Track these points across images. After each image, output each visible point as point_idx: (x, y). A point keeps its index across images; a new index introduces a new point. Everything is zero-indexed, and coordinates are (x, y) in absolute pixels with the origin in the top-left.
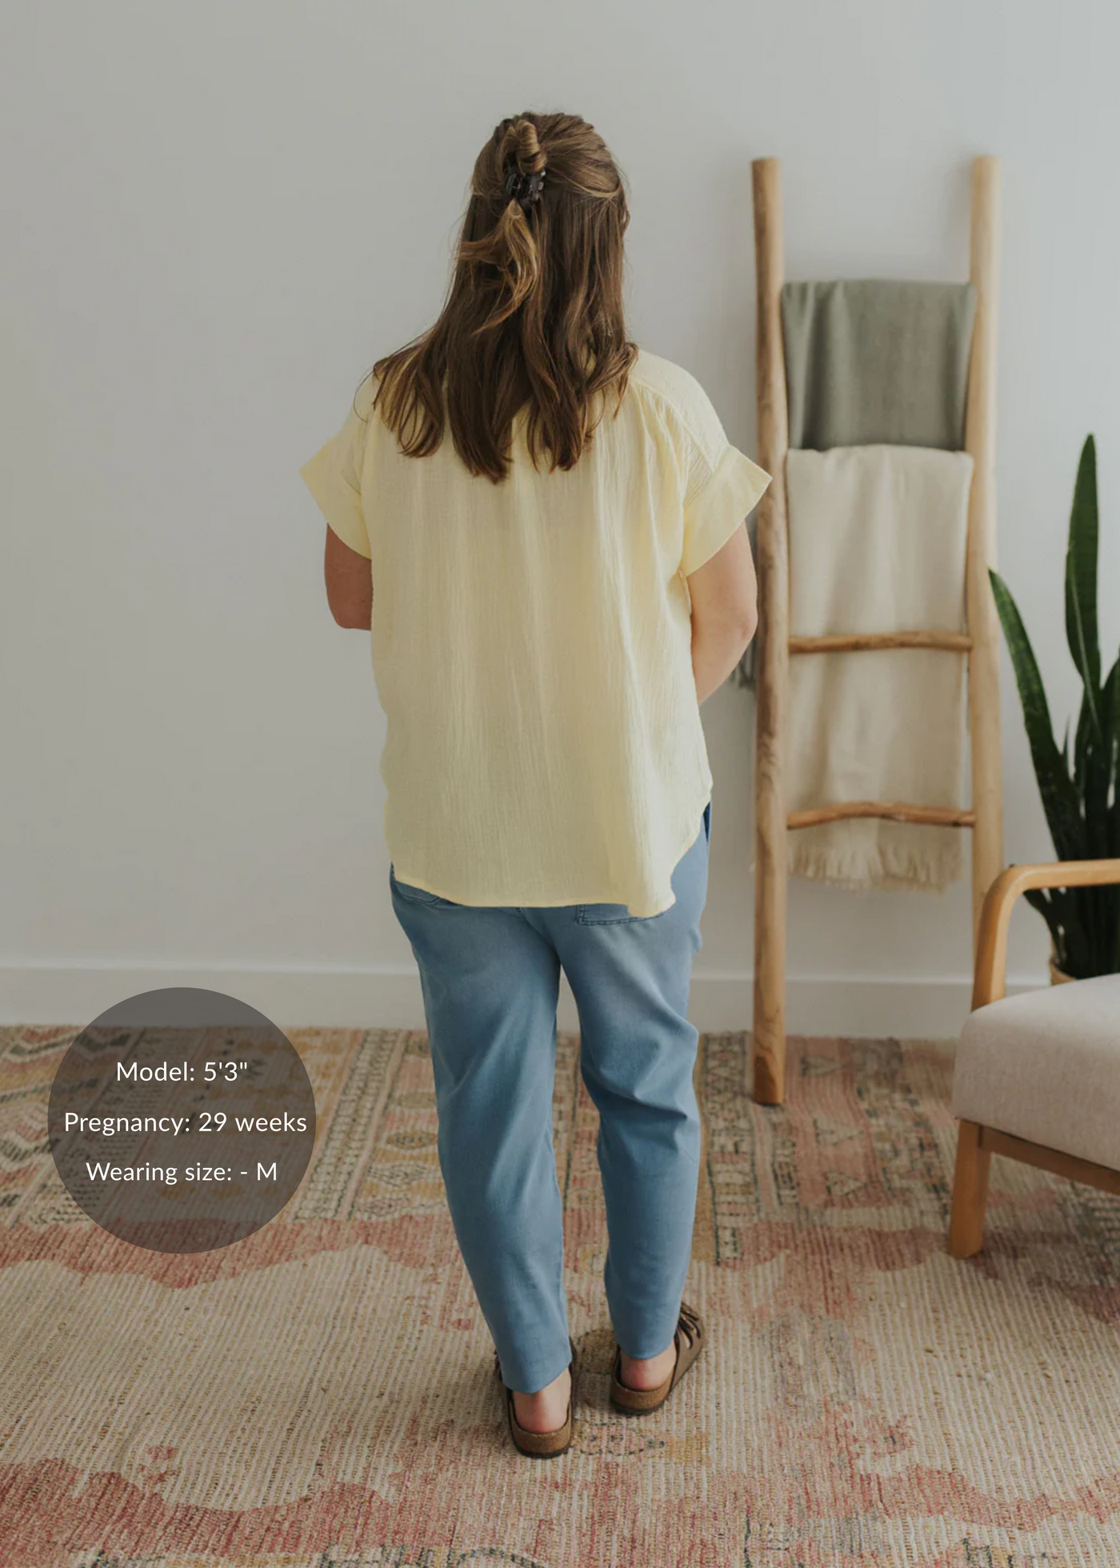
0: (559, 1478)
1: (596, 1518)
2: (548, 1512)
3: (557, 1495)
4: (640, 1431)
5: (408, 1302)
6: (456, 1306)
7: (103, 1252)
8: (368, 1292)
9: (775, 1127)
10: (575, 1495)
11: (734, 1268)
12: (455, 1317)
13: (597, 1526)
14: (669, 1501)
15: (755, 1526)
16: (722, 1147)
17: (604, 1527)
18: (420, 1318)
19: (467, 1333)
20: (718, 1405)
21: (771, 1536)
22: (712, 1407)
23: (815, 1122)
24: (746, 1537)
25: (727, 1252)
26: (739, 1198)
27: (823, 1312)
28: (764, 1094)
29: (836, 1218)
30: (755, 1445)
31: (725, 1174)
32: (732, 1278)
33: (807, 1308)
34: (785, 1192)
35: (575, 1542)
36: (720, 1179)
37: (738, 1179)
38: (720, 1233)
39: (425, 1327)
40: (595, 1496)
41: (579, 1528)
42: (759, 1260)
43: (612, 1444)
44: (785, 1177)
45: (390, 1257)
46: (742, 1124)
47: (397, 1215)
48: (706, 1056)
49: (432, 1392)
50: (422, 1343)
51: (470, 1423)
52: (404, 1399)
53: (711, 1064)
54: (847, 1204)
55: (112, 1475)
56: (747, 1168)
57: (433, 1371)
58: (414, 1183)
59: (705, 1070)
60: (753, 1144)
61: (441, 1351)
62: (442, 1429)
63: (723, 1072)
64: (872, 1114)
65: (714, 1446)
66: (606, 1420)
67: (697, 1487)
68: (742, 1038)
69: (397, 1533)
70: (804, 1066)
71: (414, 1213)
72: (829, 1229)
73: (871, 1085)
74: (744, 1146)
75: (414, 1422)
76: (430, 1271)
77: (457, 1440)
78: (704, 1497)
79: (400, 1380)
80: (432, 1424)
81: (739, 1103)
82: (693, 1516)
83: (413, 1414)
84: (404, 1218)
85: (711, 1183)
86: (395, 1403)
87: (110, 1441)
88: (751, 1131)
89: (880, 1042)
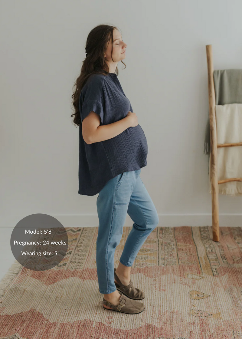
0: (192, 322)
1: (202, 331)
2: (191, 330)
3: (192, 326)
4: (206, 312)
5: (151, 285)
6: (161, 286)
7: (86, 275)
8: (143, 283)
9: (219, 246)
10: (196, 326)
11: (217, 277)
12: (162, 288)
13: (202, 333)
14: (216, 327)
15: (235, 332)
16: (209, 252)
17: (204, 333)
18: (155, 289)
19: (165, 292)
20: (221, 306)
21: (239, 334)
22: (220, 307)
23: (227, 245)
24: (234, 335)
25: (215, 273)
26: (215, 262)
27: (238, 286)
28: (215, 239)
29: (236, 265)
30: (231, 314)
31: (211, 257)
32: (217, 279)
33: (235, 285)
34: (224, 260)
35: (199, 336)
36: (210, 258)
37: (214, 258)
38: (213, 269)
39: (156, 291)
40: (200, 326)
41: (199, 333)
42: (222, 275)
43: (201, 315)
44: (224, 257)
45: (145, 276)
46: (212, 246)
47: (144, 267)
48: (200, 231)
49: (161, 304)
50: (157, 294)
51: (171, 311)
52: (156, 306)
53: (202, 233)
54: (238, 263)
55: (100, 322)
56: (215, 255)
57: (160, 300)
58: (147, 260)
59: (201, 235)
60: (215, 250)
61: (161, 296)
62: (166, 312)
63: (205, 235)
64: (238, 243)
65: (222, 315)
66: (199, 310)
67: (221, 324)
68: (207, 227)
69: (161, 335)
70: (222, 233)
71: (148, 266)
72: (235, 268)
73: (237, 237)
74: (213, 251)
75: (160, 311)
76: (154, 278)
77: (169, 315)
78: (223, 326)
79: (154, 302)
80: (164, 311)
81: (210, 241)
82: (222, 330)
83: (159, 309)
84: (146, 267)
85: (208, 259)
86: (154, 307)
87: (98, 315)
88: (214, 247)
89: (236, 228)
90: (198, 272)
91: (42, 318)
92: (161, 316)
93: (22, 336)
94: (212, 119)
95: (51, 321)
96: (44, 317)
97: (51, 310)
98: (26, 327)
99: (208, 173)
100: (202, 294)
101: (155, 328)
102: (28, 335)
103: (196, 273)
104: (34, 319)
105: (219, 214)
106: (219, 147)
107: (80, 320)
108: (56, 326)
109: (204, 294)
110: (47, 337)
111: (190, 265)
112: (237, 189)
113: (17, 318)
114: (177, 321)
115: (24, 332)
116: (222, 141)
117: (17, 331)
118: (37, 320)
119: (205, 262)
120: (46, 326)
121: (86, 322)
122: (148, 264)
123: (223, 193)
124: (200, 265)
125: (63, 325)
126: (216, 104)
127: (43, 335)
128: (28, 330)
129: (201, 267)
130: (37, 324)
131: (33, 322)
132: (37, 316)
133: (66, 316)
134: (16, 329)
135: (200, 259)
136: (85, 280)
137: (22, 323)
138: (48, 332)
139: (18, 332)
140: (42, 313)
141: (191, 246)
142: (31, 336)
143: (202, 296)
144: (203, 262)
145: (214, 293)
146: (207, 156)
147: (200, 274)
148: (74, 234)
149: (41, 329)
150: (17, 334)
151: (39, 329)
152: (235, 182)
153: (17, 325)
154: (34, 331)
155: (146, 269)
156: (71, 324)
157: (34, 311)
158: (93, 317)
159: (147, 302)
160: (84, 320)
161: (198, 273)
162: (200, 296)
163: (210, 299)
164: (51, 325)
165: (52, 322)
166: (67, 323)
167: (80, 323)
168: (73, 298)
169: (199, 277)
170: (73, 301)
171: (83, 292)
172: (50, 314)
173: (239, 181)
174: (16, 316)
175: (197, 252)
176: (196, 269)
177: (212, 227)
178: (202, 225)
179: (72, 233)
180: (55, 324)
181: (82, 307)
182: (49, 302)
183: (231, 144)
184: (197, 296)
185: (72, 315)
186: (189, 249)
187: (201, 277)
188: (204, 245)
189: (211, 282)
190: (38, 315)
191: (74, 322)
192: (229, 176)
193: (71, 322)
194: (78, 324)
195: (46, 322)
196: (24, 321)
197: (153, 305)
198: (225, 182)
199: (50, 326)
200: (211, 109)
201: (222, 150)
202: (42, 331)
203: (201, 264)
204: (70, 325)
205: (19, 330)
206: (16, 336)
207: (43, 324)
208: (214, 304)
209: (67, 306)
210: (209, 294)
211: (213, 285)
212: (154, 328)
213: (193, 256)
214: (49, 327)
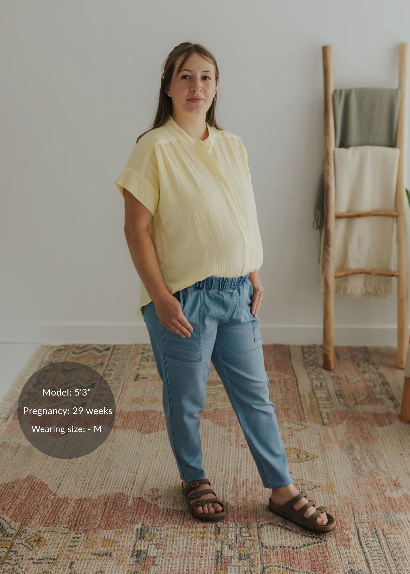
4: (311, 482)
5: (223, 438)
6: (240, 440)
7: (119, 422)
8: (210, 435)
9: (332, 377)
11: (329, 426)
12: (240, 443)
15: (356, 515)
16: (316, 386)
18: (229, 444)
19: (246, 449)
20: (334, 473)
21: (362, 518)
22: (333, 474)
23: (346, 376)
24: (354, 519)
25: (326, 421)
26: (326, 402)
27: (362, 441)
28: (327, 366)
29: (360, 408)
30: (350, 487)
31: (320, 394)
32: (330, 430)
33: (357, 440)
34: (341, 400)
36: (318, 395)
37: (324, 396)
38: (322, 414)
39: (231, 447)
42: (337, 424)
43: (302, 487)
44: (340, 395)
45: (214, 423)
46: (321, 376)
47: (213, 409)
48: (303, 353)
49: (239, 469)
50: (232, 453)
51: (254, 480)
52: (230, 472)
53: (306, 355)
54: (362, 403)
55: (140, 498)
56: (326, 392)
57: (238, 462)
58: (216, 398)
59: (304, 358)
60: (326, 383)
61: (238, 455)
62: (245, 482)
63: (310, 358)
64: (364, 372)
65: (336, 488)
66: (298, 479)
67: (334, 501)
68: (314, 346)
69: (238, 517)
70: (337, 356)
71: (218, 408)
72: (358, 413)
73: (361, 362)
74: (324, 384)
75: (235, 479)
76: (228, 428)
77: (251, 486)
78: (337, 505)
79: (227, 465)
80: (241, 480)
81: (319, 369)
82: (335, 512)
83: (234, 477)
84: (215, 410)
85: (315, 397)
86: (227, 473)
87: (136, 486)
88: (324, 379)
89: (361, 348)
90: (299, 418)
91: (46, 490)
92: (237, 487)
93: (13, 520)
94: (328, 172)
95: (60, 496)
96: (50, 488)
97: (62, 477)
98: (20, 505)
99: (319, 260)
100: (305, 453)
101: (229, 507)
102: (24, 518)
103: (296, 420)
104: (34, 492)
105: (335, 325)
106: (338, 217)
107: (108, 494)
108: (69, 504)
109: (308, 454)
110: (54, 521)
111: (286, 406)
112: (365, 285)
113: (6, 490)
114: (264, 496)
115: (17, 513)
116: (343, 208)
117: (5, 511)
118: (38, 494)
119: (310, 403)
120: (53, 504)
121: (118, 497)
122: (219, 403)
123: (341, 292)
124: (302, 407)
125: (79, 502)
126: (336, 147)
127: (47, 518)
128: (24, 509)
129: (303, 409)
130: (38, 500)
131: (31, 497)
132: (39, 488)
133: (85, 488)
134: (3, 508)
135: (301, 396)
136: (116, 429)
137: (13, 498)
138: (56, 513)
139: (6, 513)
140: (46, 483)
141: (288, 376)
142: (28, 520)
143: (305, 456)
144: (307, 403)
145: (323, 451)
146: (318, 232)
147: (301, 421)
148: (99, 355)
149: (44, 508)
150: (5, 516)
151: (42, 508)
152: (363, 276)
153: (5, 502)
154: (33, 511)
155: (215, 413)
156: (93, 500)
157: (34, 480)
158: (128, 490)
159: (216, 466)
160: (114, 493)
161: (298, 420)
162: (301, 456)
163: (318, 461)
164: (61, 503)
165: (62, 497)
166: (87, 499)
167: (108, 499)
168: (98, 458)
169: (300, 427)
170: (97, 464)
171: (113, 450)
172: (60, 484)
173: (368, 273)
174: (3, 487)
175: (297, 386)
176: (296, 414)
177: (321, 346)
178: (305, 343)
179: (96, 353)
180: (66, 501)
181: (112, 473)
182: (58, 465)
183: (357, 213)
184: (296, 456)
185: (94, 486)
186: (285, 382)
187: (303, 427)
188: (309, 376)
189: (319, 435)
190: (40, 486)
191: (99, 496)
192: (353, 265)
193: (93, 498)
194: (105, 500)
195: (52, 497)
196: (17, 495)
197: (225, 470)
198: (346, 276)
199: (59, 504)
200: (327, 154)
201: (342, 223)
202: (45, 512)
203: (303, 405)
204: (92, 502)
205: (8, 510)
206: (3, 519)
207: (48, 500)
208: (324, 470)
209: (86, 472)
210: (316, 454)
211: (323, 440)
212: (227, 508)
213: (291, 392)
214: (57, 505)
